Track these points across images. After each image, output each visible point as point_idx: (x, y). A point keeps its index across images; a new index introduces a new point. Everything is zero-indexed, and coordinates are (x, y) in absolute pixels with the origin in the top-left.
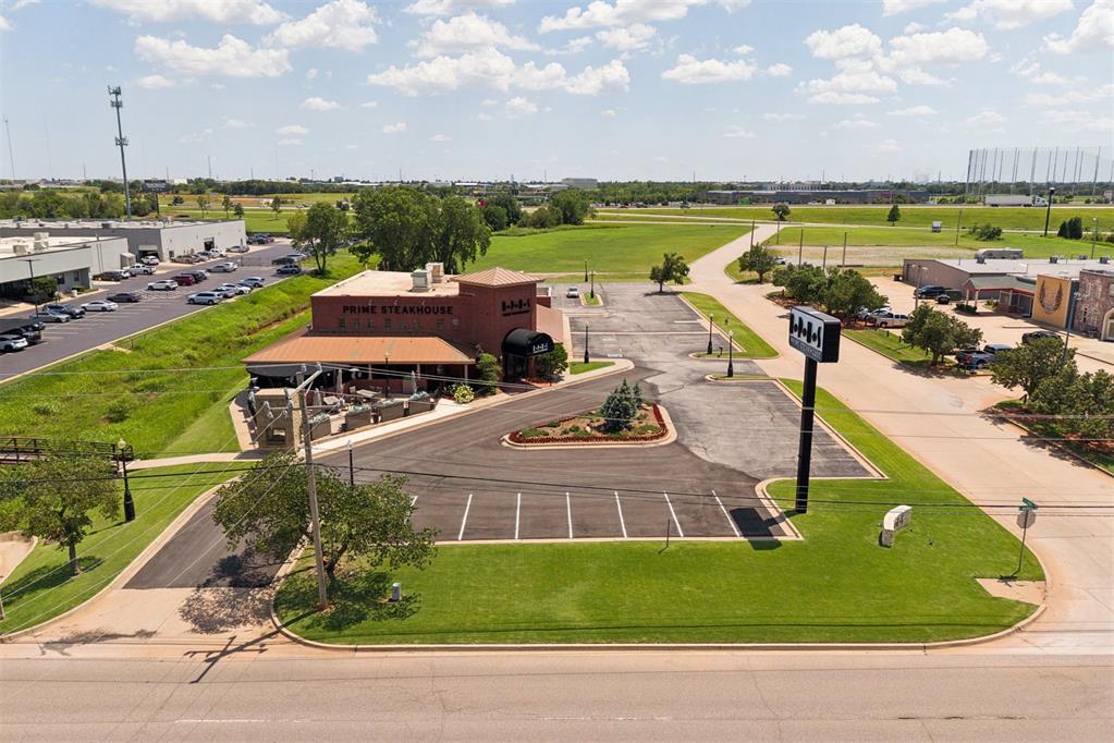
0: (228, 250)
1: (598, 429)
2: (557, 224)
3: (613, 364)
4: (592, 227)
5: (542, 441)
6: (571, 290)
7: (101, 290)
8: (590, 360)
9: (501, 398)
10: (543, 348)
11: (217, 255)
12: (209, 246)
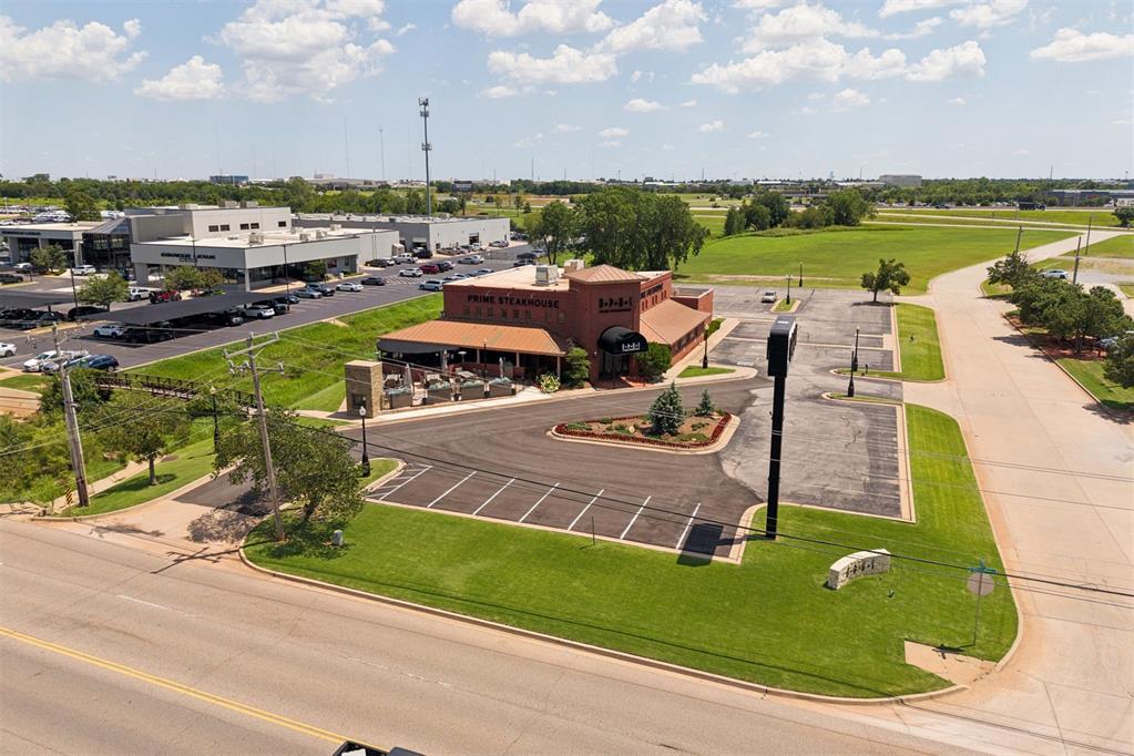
0: (491, 245)
1: (643, 431)
2: (826, 225)
3: (733, 371)
4: (869, 229)
5: (583, 435)
6: (767, 294)
7: (365, 274)
8: (709, 365)
9: (588, 391)
10: (634, 347)
11: (478, 248)
12: (474, 240)
